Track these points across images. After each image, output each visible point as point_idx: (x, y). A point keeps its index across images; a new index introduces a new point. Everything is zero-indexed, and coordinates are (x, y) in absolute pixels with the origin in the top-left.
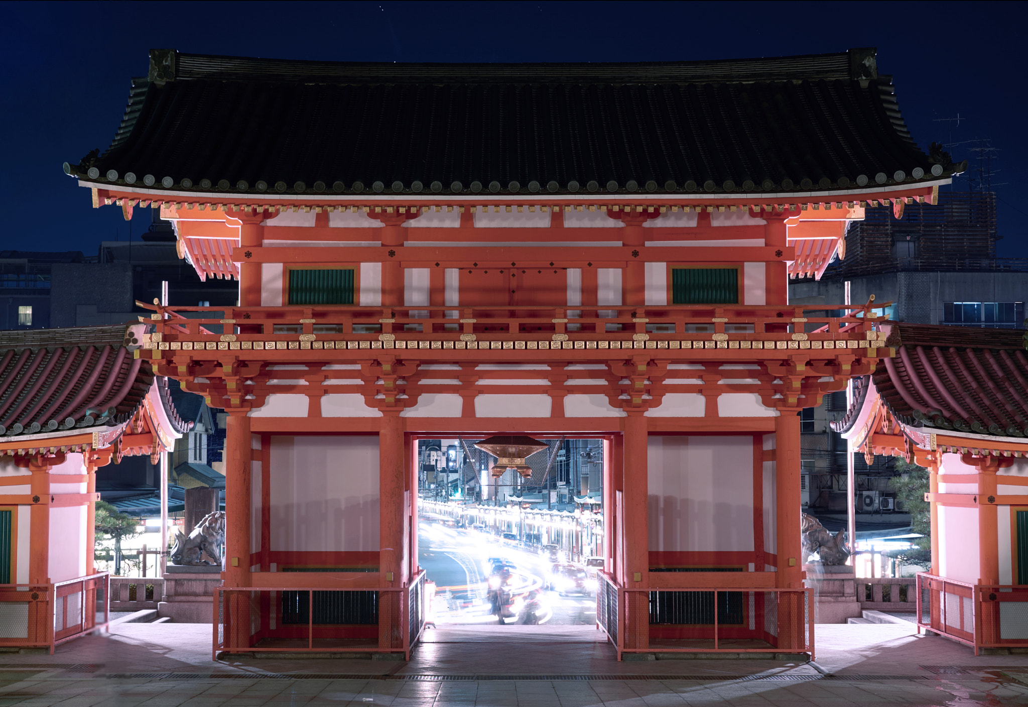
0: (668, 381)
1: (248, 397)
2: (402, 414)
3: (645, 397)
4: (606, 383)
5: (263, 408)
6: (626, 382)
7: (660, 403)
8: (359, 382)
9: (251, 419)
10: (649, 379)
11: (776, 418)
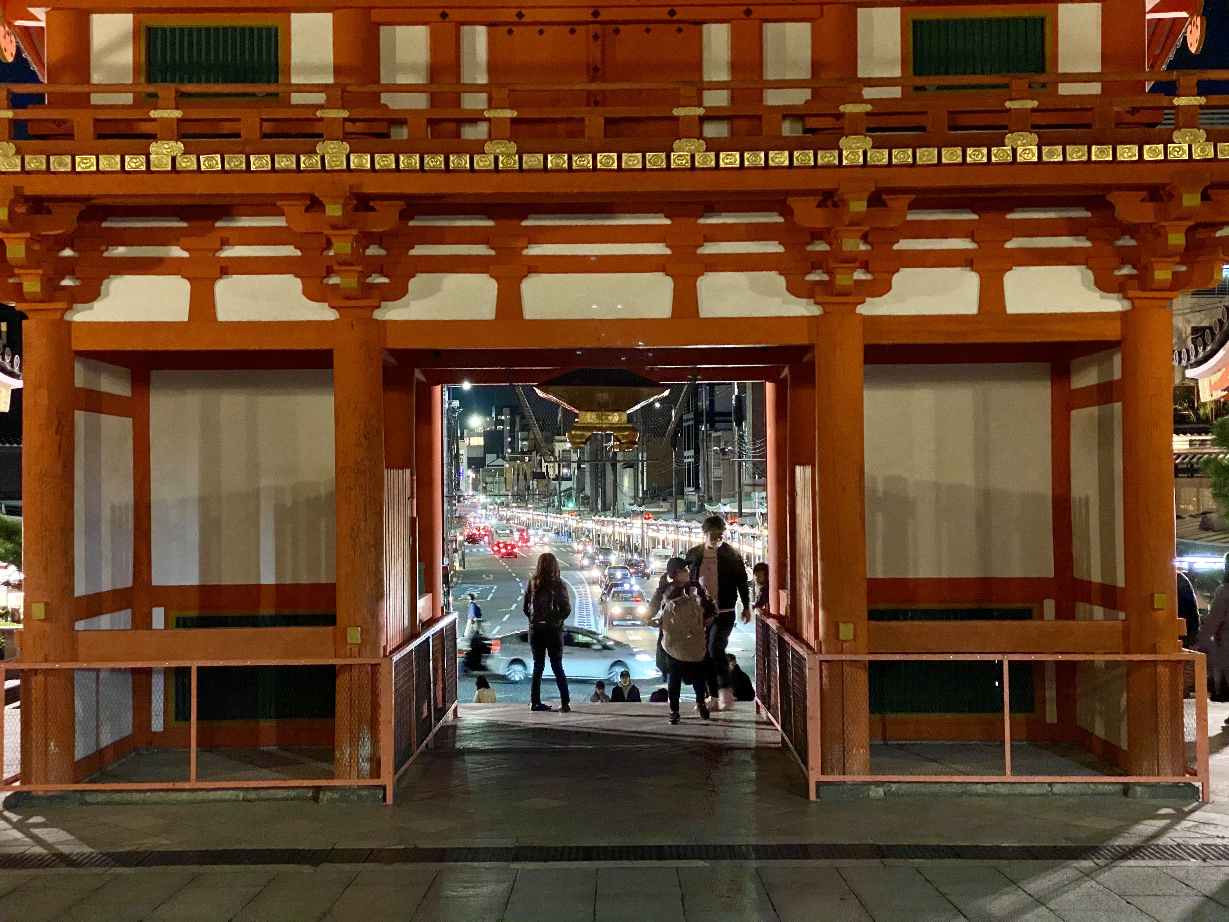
0: (904, 245)
1: (67, 282)
2: (378, 315)
3: (860, 275)
4: (780, 249)
5: (97, 304)
6: (821, 247)
7: (888, 288)
8: (289, 251)
9: (73, 326)
10: (865, 238)
11: (1123, 315)
